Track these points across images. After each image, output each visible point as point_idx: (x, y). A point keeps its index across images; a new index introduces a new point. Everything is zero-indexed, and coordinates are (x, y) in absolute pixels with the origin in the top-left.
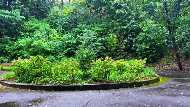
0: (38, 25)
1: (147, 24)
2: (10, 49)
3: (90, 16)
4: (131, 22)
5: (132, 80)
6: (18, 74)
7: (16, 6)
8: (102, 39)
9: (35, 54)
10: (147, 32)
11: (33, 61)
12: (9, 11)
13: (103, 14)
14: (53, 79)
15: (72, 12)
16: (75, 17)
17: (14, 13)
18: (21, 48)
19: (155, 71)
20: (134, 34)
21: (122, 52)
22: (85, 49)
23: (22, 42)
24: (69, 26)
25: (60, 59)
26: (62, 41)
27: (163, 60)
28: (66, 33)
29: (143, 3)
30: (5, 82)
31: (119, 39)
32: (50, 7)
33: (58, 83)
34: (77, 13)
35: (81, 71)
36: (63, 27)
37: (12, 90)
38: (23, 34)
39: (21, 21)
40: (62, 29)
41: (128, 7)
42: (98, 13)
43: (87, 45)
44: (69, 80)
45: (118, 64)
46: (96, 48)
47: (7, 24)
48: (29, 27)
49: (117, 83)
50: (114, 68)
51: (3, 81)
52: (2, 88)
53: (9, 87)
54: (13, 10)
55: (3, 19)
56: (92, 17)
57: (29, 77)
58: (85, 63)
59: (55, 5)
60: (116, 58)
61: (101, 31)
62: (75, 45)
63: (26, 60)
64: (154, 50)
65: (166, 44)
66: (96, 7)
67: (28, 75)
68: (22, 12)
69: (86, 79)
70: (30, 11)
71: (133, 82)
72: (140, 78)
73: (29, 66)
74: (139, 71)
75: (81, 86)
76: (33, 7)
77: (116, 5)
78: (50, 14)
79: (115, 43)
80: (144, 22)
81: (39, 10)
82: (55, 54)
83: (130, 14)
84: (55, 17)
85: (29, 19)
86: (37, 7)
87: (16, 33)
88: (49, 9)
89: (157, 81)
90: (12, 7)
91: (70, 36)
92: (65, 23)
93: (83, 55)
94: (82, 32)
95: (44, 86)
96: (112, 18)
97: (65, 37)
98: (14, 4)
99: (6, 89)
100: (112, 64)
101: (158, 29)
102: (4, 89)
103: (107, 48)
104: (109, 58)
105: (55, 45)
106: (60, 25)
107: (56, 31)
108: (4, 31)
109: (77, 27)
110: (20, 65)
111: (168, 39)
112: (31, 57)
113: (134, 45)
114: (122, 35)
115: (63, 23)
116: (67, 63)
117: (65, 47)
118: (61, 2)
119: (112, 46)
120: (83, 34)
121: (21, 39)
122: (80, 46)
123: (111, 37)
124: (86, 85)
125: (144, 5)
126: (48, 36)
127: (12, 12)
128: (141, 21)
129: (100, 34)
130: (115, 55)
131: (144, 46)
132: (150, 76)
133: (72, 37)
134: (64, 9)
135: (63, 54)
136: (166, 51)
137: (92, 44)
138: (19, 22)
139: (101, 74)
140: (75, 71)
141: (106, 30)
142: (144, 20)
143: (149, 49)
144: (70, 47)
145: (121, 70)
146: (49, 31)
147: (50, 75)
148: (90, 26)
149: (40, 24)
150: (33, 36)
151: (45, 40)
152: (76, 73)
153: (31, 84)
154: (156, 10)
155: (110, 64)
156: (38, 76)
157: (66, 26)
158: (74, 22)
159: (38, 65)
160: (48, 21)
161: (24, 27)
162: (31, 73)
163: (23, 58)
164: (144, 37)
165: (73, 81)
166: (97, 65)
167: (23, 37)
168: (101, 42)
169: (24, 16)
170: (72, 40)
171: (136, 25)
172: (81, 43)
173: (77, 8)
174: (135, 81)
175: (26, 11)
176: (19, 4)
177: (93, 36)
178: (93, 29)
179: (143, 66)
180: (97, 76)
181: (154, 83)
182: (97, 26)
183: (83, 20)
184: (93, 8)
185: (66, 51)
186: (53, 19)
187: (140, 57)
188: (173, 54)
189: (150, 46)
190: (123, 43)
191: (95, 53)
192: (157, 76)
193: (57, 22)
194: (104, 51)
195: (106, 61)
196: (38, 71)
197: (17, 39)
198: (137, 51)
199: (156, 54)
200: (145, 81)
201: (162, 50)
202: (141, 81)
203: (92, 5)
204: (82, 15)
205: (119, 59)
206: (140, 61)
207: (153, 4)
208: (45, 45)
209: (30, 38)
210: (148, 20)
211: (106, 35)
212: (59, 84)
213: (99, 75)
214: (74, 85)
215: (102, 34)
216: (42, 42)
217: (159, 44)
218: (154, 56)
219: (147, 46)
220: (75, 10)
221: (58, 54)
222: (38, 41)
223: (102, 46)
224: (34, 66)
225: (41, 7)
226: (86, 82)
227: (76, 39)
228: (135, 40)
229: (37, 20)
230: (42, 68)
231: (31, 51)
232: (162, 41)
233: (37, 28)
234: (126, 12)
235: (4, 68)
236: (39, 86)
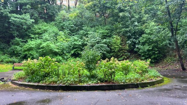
0: (47, 28)
1: (149, 26)
2: (21, 50)
3: (94, 19)
4: (134, 24)
5: (138, 80)
6: (27, 74)
7: (26, 10)
8: (106, 41)
9: (43, 55)
10: (150, 34)
11: (42, 61)
12: (20, 15)
13: (107, 17)
14: (61, 79)
15: (78, 16)
16: (80, 20)
17: (25, 17)
18: (30, 49)
19: (160, 71)
20: (137, 36)
21: (125, 52)
22: (91, 50)
23: (32, 43)
24: (75, 28)
25: (67, 60)
26: (68, 43)
27: (166, 61)
28: (73, 35)
29: (146, 6)
30: (16, 82)
31: (122, 41)
32: (58, 11)
33: (65, 83)
34: (82, 16)
35: (87, 71)
36: (70, 30)
37: (22, 89)
38: (33, 36)
39: (31, 24)
40: (69, 31)
41: (132, 10)
42: (103, 16)
43: (92, 46)
44: (76, 80)
45: (123, 65)
46: (101, 49)
47: (18, 27)
48: (39, 30)
49: (123, 84)
50: (119, 69)
51: (14, 80)
52: (13, 87)
53: (19, 86)
54: (24, 14)
55: (15, 23)
56: (97, 20)
57: (38, 77)
58: (91, 64)
59: (62, 9)
60: (120, 59)
61: (105, 33)
62: (81, 47)
63: (35, 60)
64: (157, 51)
65: (168, 46)
66: (100, 10)
67: (37, 75)
68: (32, 16)
69: (92, 79)
70: (39, 15)
71: (138, 83)
72: (145, 78)
73: (38, 67)
74: (144, 71)
75: (87, 86)
76: (42, 11)
77: (120, 8)
78: (57, 17)
79: (119, 44)
80: (147, 24)
81: (47, 13)
82: (62, 54)
83: (133, 17)
84: (62, 20)
85: (38, 22)
86: (45, 11)
87: (27, 35)
88: (57, 13)
89: (161, 81)
90: (23, 11)
91: (76, 38)
92: (71, 25)
93: (88, 56)
94: (87, 34)
95: (52, 86)
96: (116, 21)
97: (72, 38)
98: (25, 9)
99: (16, 88)
100: (117, 65)
101: (160, 31)
102: (15, 88)
103: (111, 49)
104: (114, 59)
105: (63, 47)
106: (67, 28)
107: (63, 34)
108: (16, 33)
109: (83, 30)
110: (29, 65)
111: (170, 40)
112: (40, 57)
113: (137, 46)
114: (125, 36)
115: (70, 26)
116: (74, 63)
117: (71, 48)
118: (68, 6)
119: (116, 48)
120: (88, 36)
121: (31, 40)
122: (86, 47)
123: (115, 39)
124: (93, 85)
125: (146, 8)
126: (56, 38)
127: (23, 16)
128: (144, 23)
129: (104, 35)
130: (119, 56)
131: (147, 47)
132: (155, 77)
133: (78, 39)
134: (71, 13)
135: (70, 55)
136: (168, 52)
137: (97, 45)
138: (29, 26)
139: (107, 74)
140: (81, 72)
141: (110, 32)
142: (147, 23)
143: (152, 50)
144: (76, 48)
145: (126, 70)
146: (57, 34)
147: (58, 75)
148: (95, 28)
149: (48, 27)
150: (42, 38)
151: (53, 41)
152: (82, 74)
153: (40, 84)
154: (159, 13)
155: (115, 65)
156: (47, 76)
157: (72, 28)
158: (80, 25)
159: (47, 65)
160: (56, 24)
161: (34, 30)
162: (39, 73)
163: (33, 58)
164: (147, 39)
165: (80, 81)
166: (103, 66)
167: (32, 39)
168: (105, 43)
169: (33, 20)
170: (78, 41)
171: (139, 27)
172: (86, 45)
173: (83, 12)
174: (140, 82)
175: (36, 15)
176: (30, 8)
177: (98, 38)
178: (97, 31)
179: (147, 66)
180: (103, 77)
181: (159, 84)
182: (101, 28)
183: (89, 23)
184: (98, 12)
185: (72, 52)
186: (60, 23)
187: (143, 58)
188: (175, 55)
189: (153, 48)
190: (126, 44)
191: (100, 54)
192: (161, 77)
193: (64, 25)
194: (108, 52)
195: (111, 62)
196: (46, 72)
197: (27, 41)
198: (140, 52)
199: (158, 55)
200: (150, 81)
201: (164, 52)
202: (146, 82)
203: (97, 8)
204: (87, 18)
205: (123, 60)
206: (144, 62)
207: (155, 7)
208: (53, 46)
209: (40, 40)
210: (151, 22)
211: (110, 36)
212: (67, 84)
213: (105, 75)
214: (80, 85)
215: (106, 36)
216: (50, 43)
217: (161, 45)
218: (157, 57)
219: (150, 47)
220: (81, 13)
221: (65, 55)
222: (46, 43)
223: (107, 47)
224: (43, 66)
225: (50, 11)
226: (92, 83)
227: (82, 41)
228: (138, 41)
229: (46, 24)
230: (50, 68)
231: (40, 52)
232: (164, 43)
233: (45, 31)
234: (130, 15)
235: (15, 68)
236: (48, 87)
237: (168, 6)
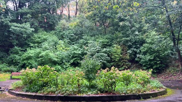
0: (47, 36)
1: (150, 35)
2: (20, 59)
3: (94, 28)
4: (134, 34)
5: (139, 91)
6: (25, 84)
7: (27, 19)
8: (106, 50)
9: (42, 64)
10: (151, 43)
11: (41, 70)
12: (21, 24)
13: (107, 26)
14: (59, 89)
15: (78, 25)
16: (80, 29)
17: (25, 26)
18: (29, 58)
19: (162, 82)
20: (138, 45)
21: (126, 62)
22: (91, 59)
23: (31, 52)
24: (75, 37)
25: (66, 69)
26: (68, 52)
27: (168, 71)
28: (72, 44)
29: (146, 16)
30: (13, 91)
31: (123, 50)
32: (58, 20)
33: (64, 93)
34: (82, 25)
35: (87, 81)
36: (70, 39)
37: (19, 100)
38: (32, 45)
39: (31, 33)
40: (68, 40)
41: (132, 20)
42: (103, 25)
43: (92, 55)
44: (75, 90)
45: (124, 75)
46: (101, 58)
47: (18, 35)
48: (38, 39)
49: (124, 95)
50: (120, 79)
51: (11, 90)
52: (10, 97)
53: (16, 96)
54: (24, 23)
55: (15, 31)
56: (97, 29)
57: (36, 87)
58: (90, 73)
59: (62, 18)
60: (120, 69)
61: (105, 42)
62: (80, 56)
63: (34, 69)
64: (159, 61)
65: (171, 55)
66: (100, 20)
67: (35, 85)
68: (32, 25)
69: (92, 90)
70: (39, 24)
71: (140, 94)
72: (147, 89)
73: (36, 76)
74: (146, 82)
75: (87, 97)
76: (42, 20)
77: (120, 17)
78: (57, 26)
79: (119, 53)
80: (148, 33)
81: (48, 23)
82: (61, 64)
83: (133, 26)
84: (62, 29)
85: (38, 31)
86: (46, 20)
87: (26, 44)
88: (57, 22)
89: (164, 93)
90: (23, 21)
91: (76, 47)
92: (71, 35)
93: (88, 65)
94: (87, 43)
95: (50, 96)
96: (117, 30)
97: (71, 47)
98: (25, 18)
99: (13, 98)
100: (118, 75)
101: (161, 40)
102: (12, 98)
103: (111, 58)
104: (114, 69)
105: (62, 56)
106: (67, 37)
107: (63, 42)
108: (15, 42)
109: (83, 39)
110: (28, 75)
111: (172, 50)
112: (38, 66)
113: (138, 56)
114: (126, 46)
115: (70, 35)
116: (73, 73)
117: (70, 57)
118: (68, 15)
119: (117, 57)
120: (88, 45)
121: (30, 49)
122: (86, 56)
123: (115, 48)
124: (92, 96)
125: (146, 18)
126: (56, 47)
127: (23, 25)
128: (145, 33)
129: (104, 45)
130: (119, 65)
131: (148, 57)
132: (157, 88)
133: (77, 48)
134: (71, 22)
135: (69, 64)
136: (171, 62)
137: (97, 54)
138: (29, 34)
139: (107, 85)
140: (81, 81)
141: (111, 41)
142: (148, 32)
143: (154, 60)
144: (76, 57)
145: (127, 80)
146: (57, 43)
147: (56, 85)
148: (95, 37)
149: (48, 36)
150: (41, 47)
151: (53, 50)
152: (82, 84)
153: (38, 94)
154: (160, 22)
155: (116, 75)
156: (45, 86)
157: (72, 37)
158: (80, 34)
159: (45, 74)
160: (56, 33)
161: (34, 39)
162: (38, 82)
163: (31, 67)
164: (148, 48)
165: (79, 92)
166: (103, 76)
167: (32, 48)
168: (105, 52)
169: (33, 29)
170: (78, 50)
171: (140, 36)
172: (86, 54)
173: (83, 21)
174: (142, 93)
175: (36, 24)
176: (30, 17)
177: (98, 47)
178: (97, 40)
179: (149, 77)
180: (103, 87)
181: (161, 95)
182: (101, 37)
183: (89, 32)
184: (98, 21)
185: (72, 61)
186: (60, 32)
187: (145, 68)
188: (178, 66)
189: (155, 58)
190: (127, 53)
191: (99, 64)
192: (164, 88)
193: (64, 34)
194: (108, 62)
195: (112, 71)
196: (44, 81)
197: (26, 50)
198: (142, 62)
199: (160, 65)
200: (152, 92)
201: (166, 61)
202: (148, 93)
203: (97, 18)
204: (87, 28)
205: (124, 70)
206: (146, 71)
207: (155, 17)
208: (53, 55)
209: (39, 49)
210: (152, 32)
211: (110, 46)
212: (65, 94)
213: (105, 85)
214: (80, 96)
215: (106, 45)
216: (50, 52)
217: (164, 55)
218: (159, 67)
219: (151, 57)
220: (81, 23)
221: (64, 64)
222: (46, 52)
223: (107, 56)
224: (41, 75)
225: (50, 20)
226: (92, 93)
227: (82, 50)
228: (139, 51)
229: (45, 32)
230: (48, 78)
231: (39, 61)
232: (166, 52)
233: (45, 40)
234: (130, 25)
235: (13, 77)
236: (46, 97)
237: (169, 15)
